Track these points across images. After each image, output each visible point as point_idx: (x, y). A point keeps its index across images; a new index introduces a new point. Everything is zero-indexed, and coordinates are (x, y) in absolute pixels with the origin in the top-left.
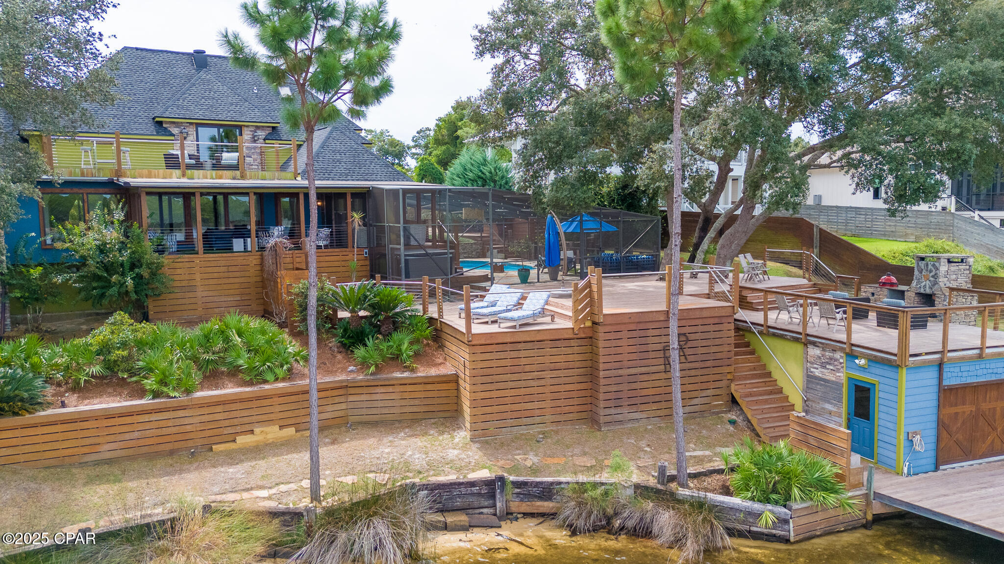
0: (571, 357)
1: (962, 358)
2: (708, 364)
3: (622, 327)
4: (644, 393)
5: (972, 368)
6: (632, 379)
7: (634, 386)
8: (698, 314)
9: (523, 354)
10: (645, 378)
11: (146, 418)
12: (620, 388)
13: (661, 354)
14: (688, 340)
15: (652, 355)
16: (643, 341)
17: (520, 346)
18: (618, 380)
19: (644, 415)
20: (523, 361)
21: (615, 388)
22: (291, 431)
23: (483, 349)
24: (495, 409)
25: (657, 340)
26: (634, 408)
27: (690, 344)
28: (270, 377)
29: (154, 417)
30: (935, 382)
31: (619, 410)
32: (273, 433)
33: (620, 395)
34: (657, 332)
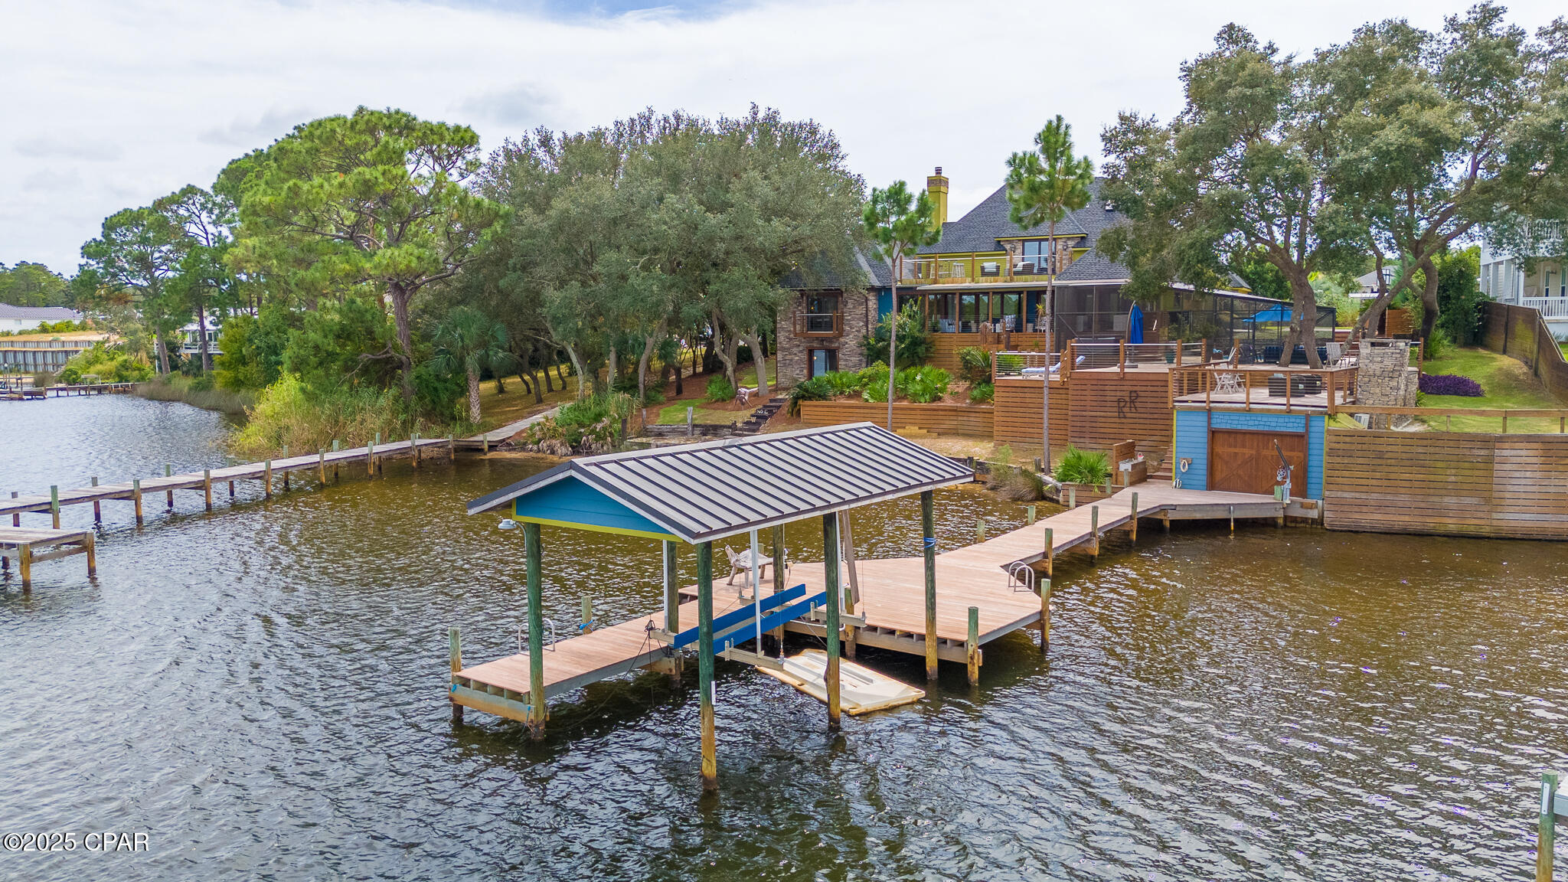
0: (1060, 402)
1: (1228, 409)
2: (1156, 416)
3: (1086, 382)
4: (1102, 430)
5: (1243, 418)
6: (1093, 419)
7: (1094, 424)
8: (1145, 377)
9: (1027, 395)
10: (1103, 420)
11: (858, 411)
12: (1084, 424)
13: (1116, 404)
14: (1137, 397)
15: (1109, 404)
16: (1101, 393)
17: (1026, 390)
18: (1082, 419)
19: (1101, 447)
20: (1028, 400)
21: (1079, 424)
22: (925, 431)
23: (1003, 389)
24: (1010, 429)
25: (1113, 393)
26: (1094, 441)
27: (1139, 399)
28: (922, 400)
29: (862, 411)
30: (1206, 424)
31: (1082, 440)
32: (914, 429)
33: (1083, 429)
34: (1113, 388)
